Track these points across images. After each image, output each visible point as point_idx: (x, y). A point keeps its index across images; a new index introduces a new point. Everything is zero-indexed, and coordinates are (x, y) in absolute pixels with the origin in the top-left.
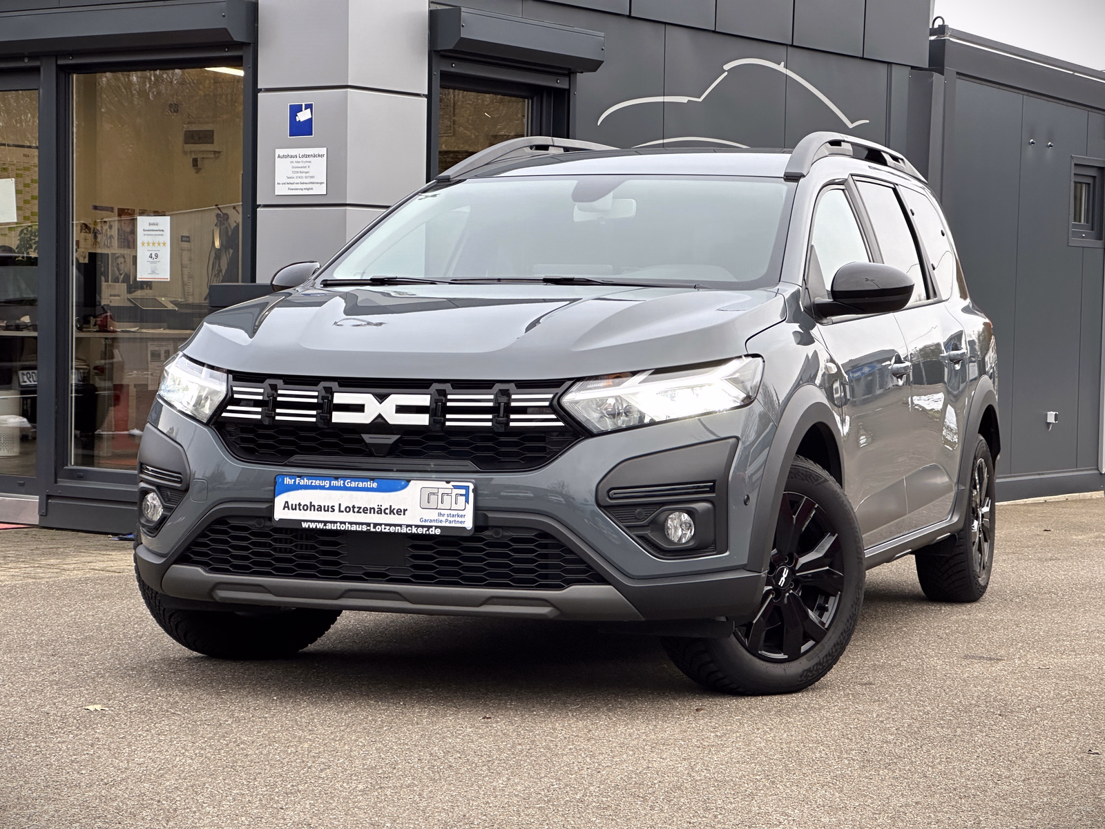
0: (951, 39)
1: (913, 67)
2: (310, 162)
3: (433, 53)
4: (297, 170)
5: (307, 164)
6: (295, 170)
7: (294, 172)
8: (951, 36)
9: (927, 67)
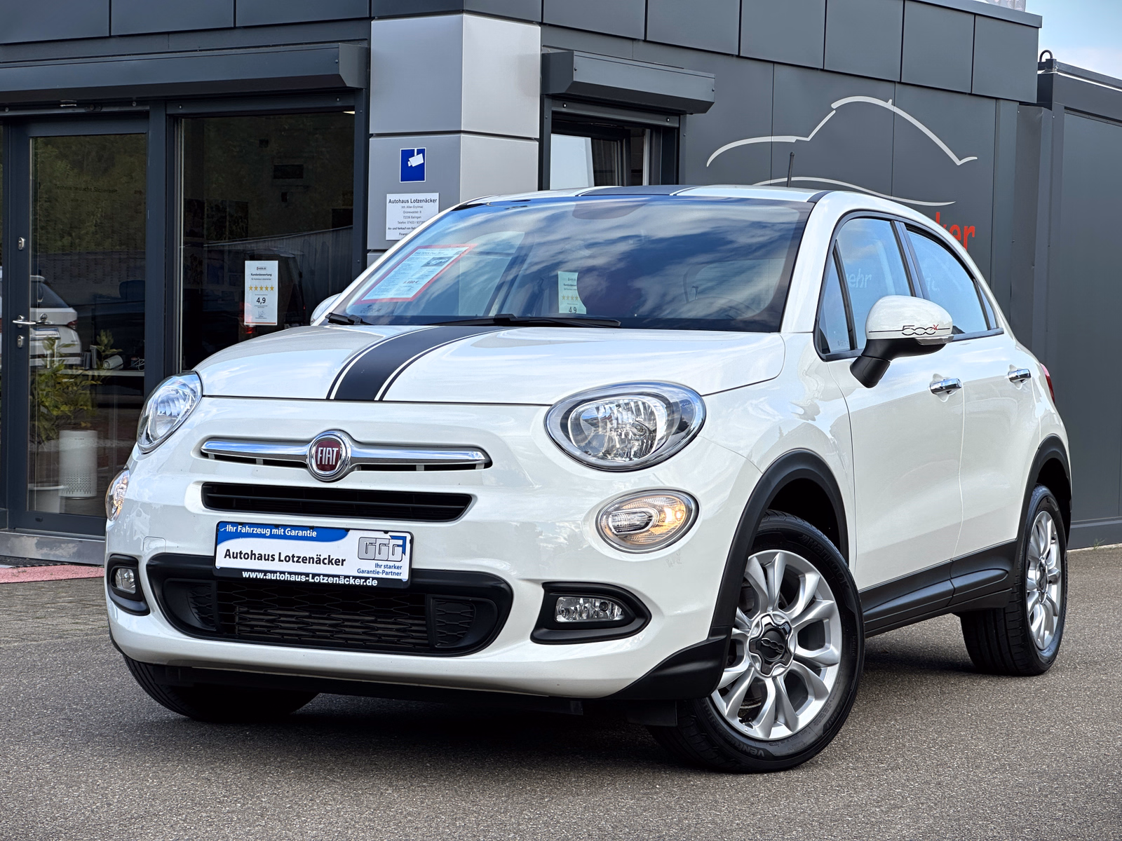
0: (1059, 73)
1: (1021, 103)
2: (422, 207)
3: (545, 96)
4: (408, 215)
5: (419, 209)
6: (406, 215)
7: (405, 217)
8: (1058, 71)
9: (1036, 102)
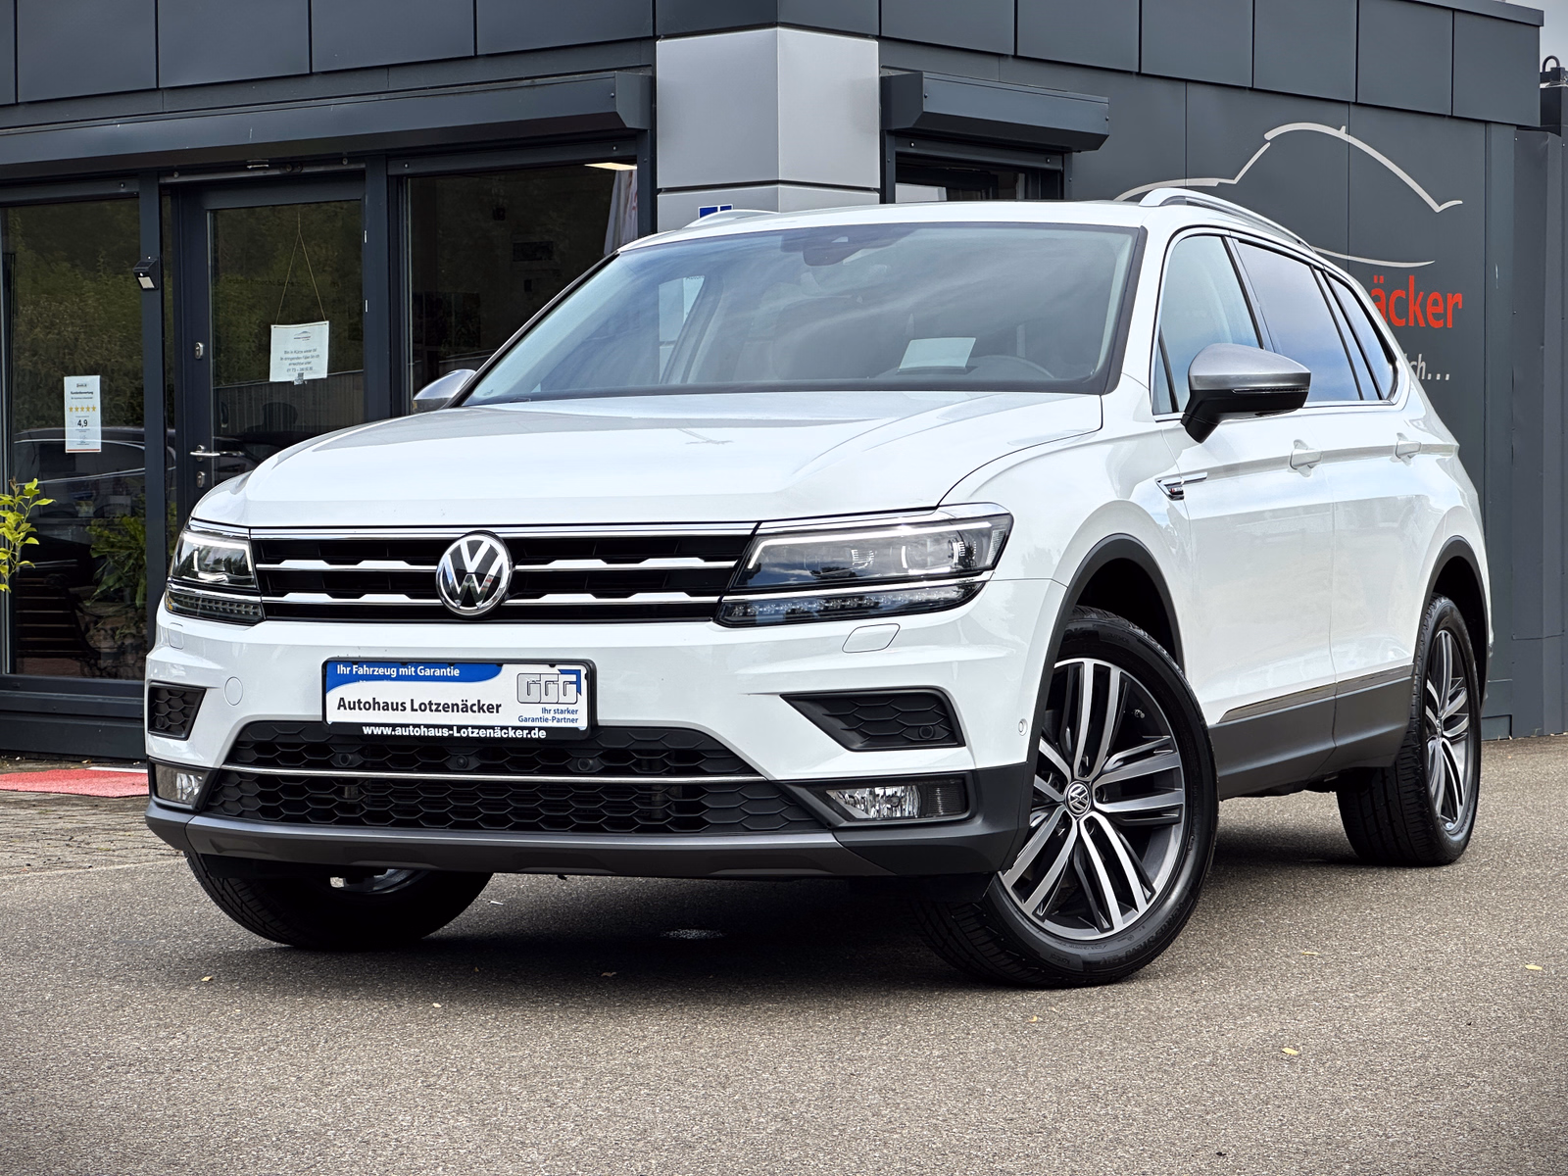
3: (886, 132)
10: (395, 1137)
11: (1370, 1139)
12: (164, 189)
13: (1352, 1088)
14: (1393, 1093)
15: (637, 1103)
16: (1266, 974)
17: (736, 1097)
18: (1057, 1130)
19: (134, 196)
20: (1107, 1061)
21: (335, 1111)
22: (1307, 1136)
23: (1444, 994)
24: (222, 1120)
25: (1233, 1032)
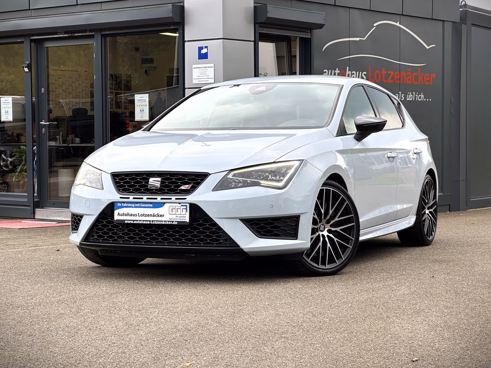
3: (256, 23)
10: (99, 328)
11: (397, 328)
12: (32, 41)
13: (393, 313)
14: (405, 315)
15: (174, 318)
16: (369, 280)
17: (205, 316)
18: (302, 325)
19: (22, 42)
20: (319, 306)
21: (81, 321)
22: (378, 327)
23: (423, 286)
24: (46, 323)
25: (358, 297)
